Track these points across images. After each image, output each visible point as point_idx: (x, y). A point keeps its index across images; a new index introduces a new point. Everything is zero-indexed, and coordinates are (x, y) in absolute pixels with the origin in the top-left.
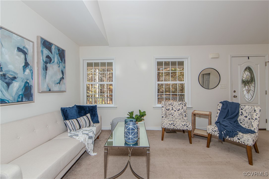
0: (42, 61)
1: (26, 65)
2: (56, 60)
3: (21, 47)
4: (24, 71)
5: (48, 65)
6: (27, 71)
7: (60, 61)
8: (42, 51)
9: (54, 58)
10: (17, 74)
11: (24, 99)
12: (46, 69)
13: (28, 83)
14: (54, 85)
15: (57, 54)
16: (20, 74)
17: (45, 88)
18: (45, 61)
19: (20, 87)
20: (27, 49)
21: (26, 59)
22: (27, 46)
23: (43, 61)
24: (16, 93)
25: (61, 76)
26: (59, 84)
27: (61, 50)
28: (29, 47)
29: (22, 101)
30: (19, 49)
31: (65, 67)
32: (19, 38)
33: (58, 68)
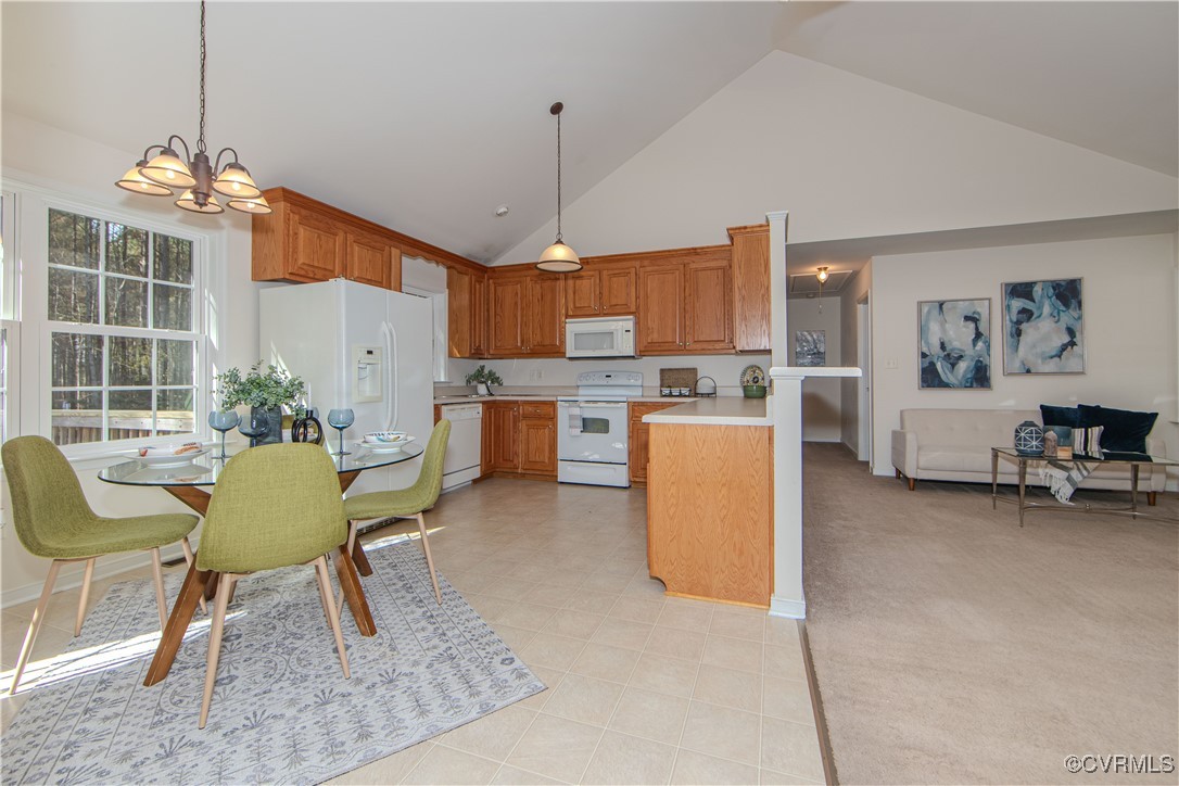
0: (1008, 322)
1: (978, 335)
2: (1047, 309)
3: (970, 314)
4: (974, 345)
5: (1024, 326)
6: (980, 344)
7: (1062, 308)
8: (1008, 307)
9: (1040, 308)
10: (964, 351)
11: (975, 385)
12: (1019, 333)
13: (981, 362)
14: (1040, 361)
15: (1050, 298)
16: (969, 351)
17: (1017, 365)
18: (1015, 320)
19: (968, 367)
20: (979, 314)
21: (977, 328)
22: (979, 310)
23: (1011, 321)
24: (964, 376)
25: (1066, 339)
26: (1057, 359)
27: (1063, 283)
28: (982, 309)
29: (971, 387)
30: (967, 318)
31: (1080, 318)
32: (967, 303)
33: (1054, 325)
